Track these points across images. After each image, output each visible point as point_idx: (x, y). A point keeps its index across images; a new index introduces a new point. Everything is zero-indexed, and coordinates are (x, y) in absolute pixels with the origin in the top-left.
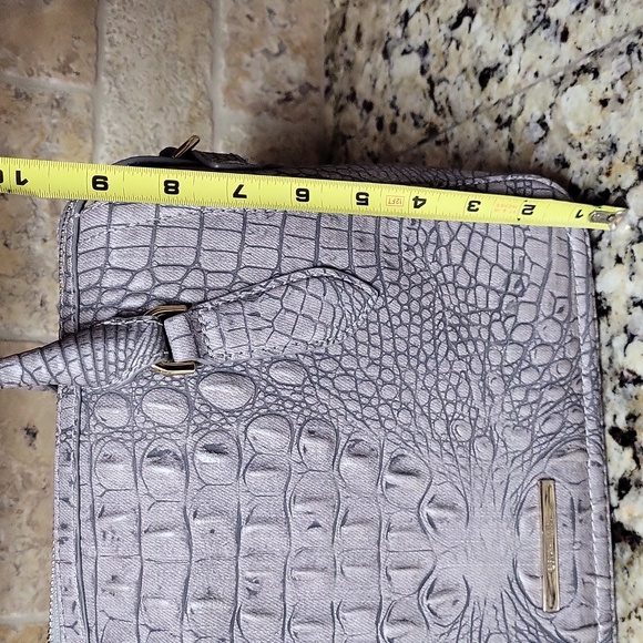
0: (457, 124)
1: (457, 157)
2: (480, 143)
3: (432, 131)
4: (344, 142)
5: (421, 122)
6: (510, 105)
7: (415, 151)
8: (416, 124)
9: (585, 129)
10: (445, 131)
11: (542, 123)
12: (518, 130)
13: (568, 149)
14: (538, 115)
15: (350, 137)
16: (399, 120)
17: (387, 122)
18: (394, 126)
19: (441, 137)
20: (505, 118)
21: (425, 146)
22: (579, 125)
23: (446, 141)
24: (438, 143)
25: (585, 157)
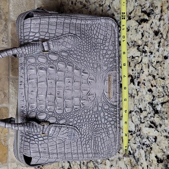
0: (90, 5)
1: (90, 12)
2: (96, 9)
3: (85, 6)
4: (63, 6)
5: (82, 3)
6: (102, 2)
7: (81, 10)
8: (81, 4)
9: (118, 8)
10: (88, 6)
11: (109, 6)
12: (104, 7)
13: (115, 12)
14: (108, 4)
15: (65, 5)
16: (77, 2)
17: (74, 2)
18: (75, 4)
19: (87, 7)
20: (101, 4)
21: (83, 9)
22: (117, 7)
23: (88, 8)
24: (86, 8)
25: (118, 14)
